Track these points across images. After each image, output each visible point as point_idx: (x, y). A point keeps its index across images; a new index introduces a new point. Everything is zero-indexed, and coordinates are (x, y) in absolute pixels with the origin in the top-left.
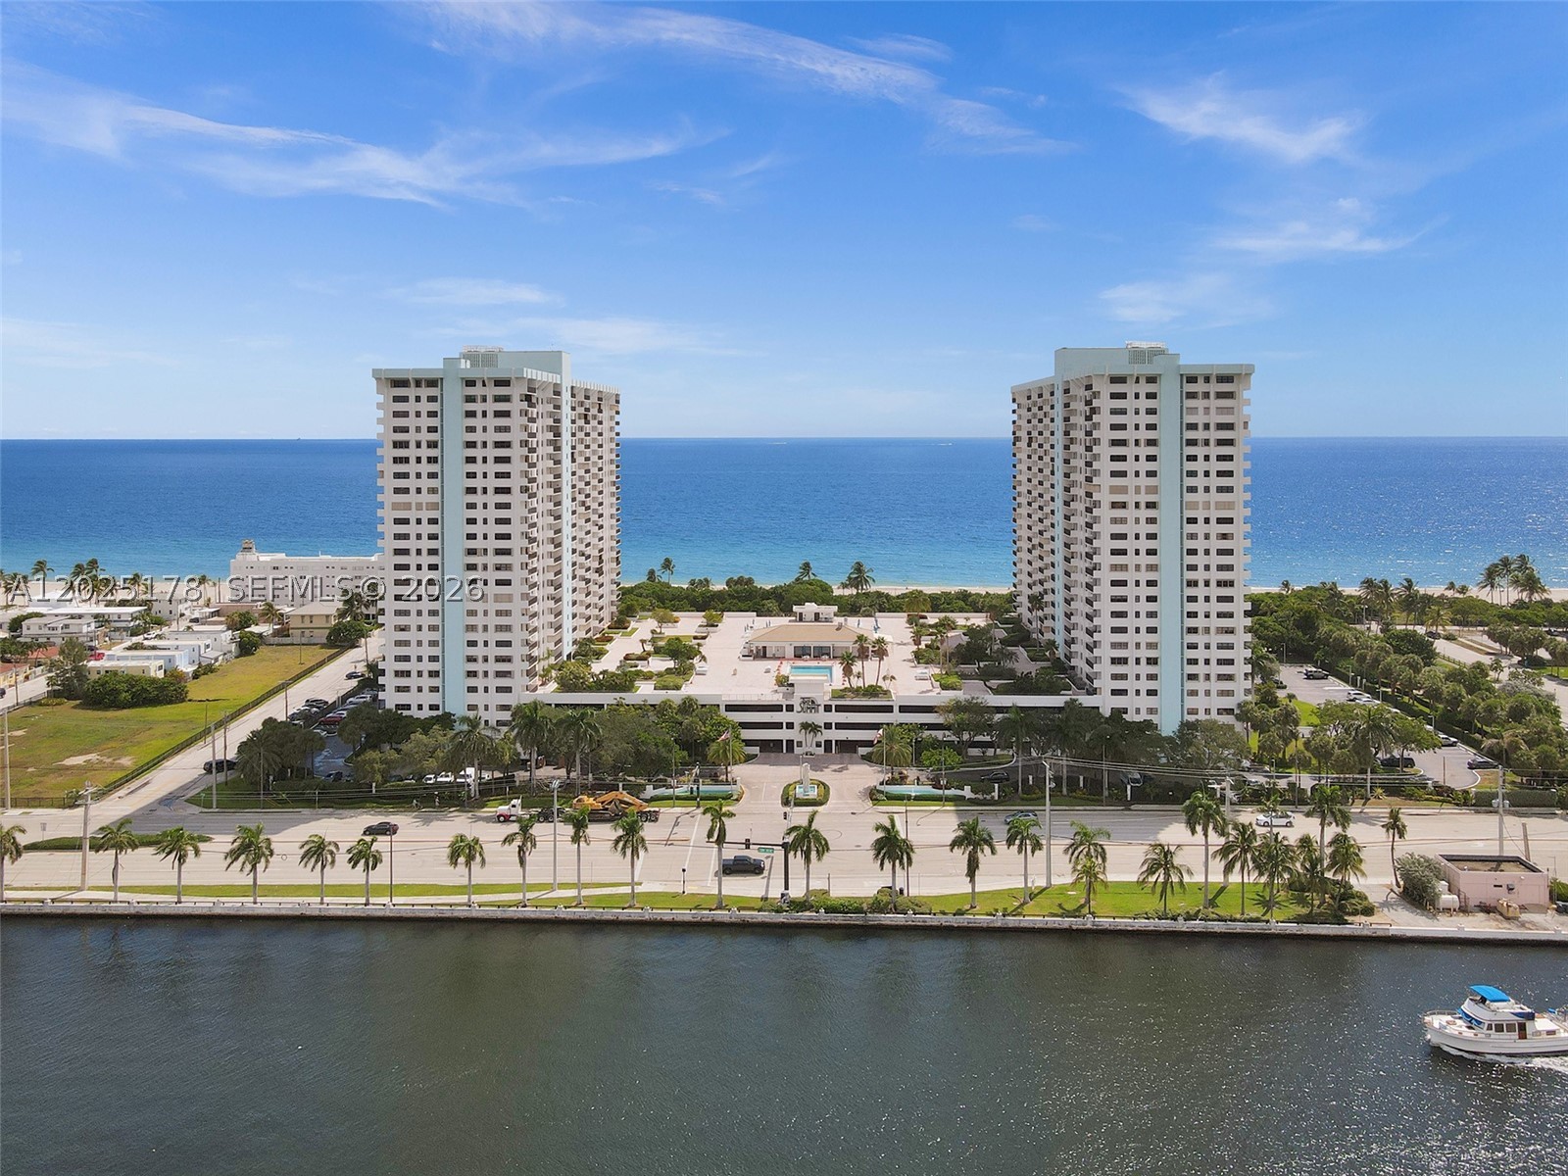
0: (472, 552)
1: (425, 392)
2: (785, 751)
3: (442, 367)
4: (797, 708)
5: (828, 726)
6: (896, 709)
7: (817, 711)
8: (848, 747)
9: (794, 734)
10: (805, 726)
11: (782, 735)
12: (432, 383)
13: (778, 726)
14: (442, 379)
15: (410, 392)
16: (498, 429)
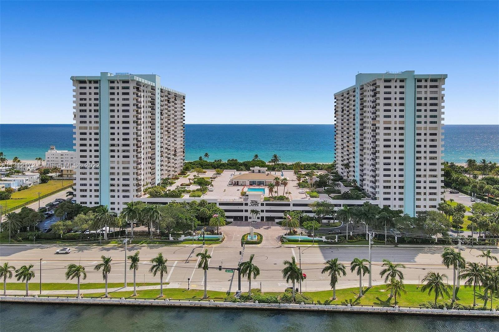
0: (113, 145)
1: (93, 85)
2: (244, 221)
3: (100, 76)
4: (249, 204)
5: (262, 211)
6: (291, 205)
7: (258, 205)
8: (271, 219)
9: (248, 214)
10: (253, 211)
11: (243, 214)
12: (96, 82)
13: (242, 211)
14: (100, 80)
15: (87, 85)
16: (124, 99)
